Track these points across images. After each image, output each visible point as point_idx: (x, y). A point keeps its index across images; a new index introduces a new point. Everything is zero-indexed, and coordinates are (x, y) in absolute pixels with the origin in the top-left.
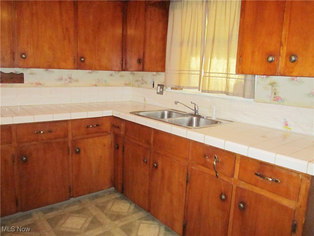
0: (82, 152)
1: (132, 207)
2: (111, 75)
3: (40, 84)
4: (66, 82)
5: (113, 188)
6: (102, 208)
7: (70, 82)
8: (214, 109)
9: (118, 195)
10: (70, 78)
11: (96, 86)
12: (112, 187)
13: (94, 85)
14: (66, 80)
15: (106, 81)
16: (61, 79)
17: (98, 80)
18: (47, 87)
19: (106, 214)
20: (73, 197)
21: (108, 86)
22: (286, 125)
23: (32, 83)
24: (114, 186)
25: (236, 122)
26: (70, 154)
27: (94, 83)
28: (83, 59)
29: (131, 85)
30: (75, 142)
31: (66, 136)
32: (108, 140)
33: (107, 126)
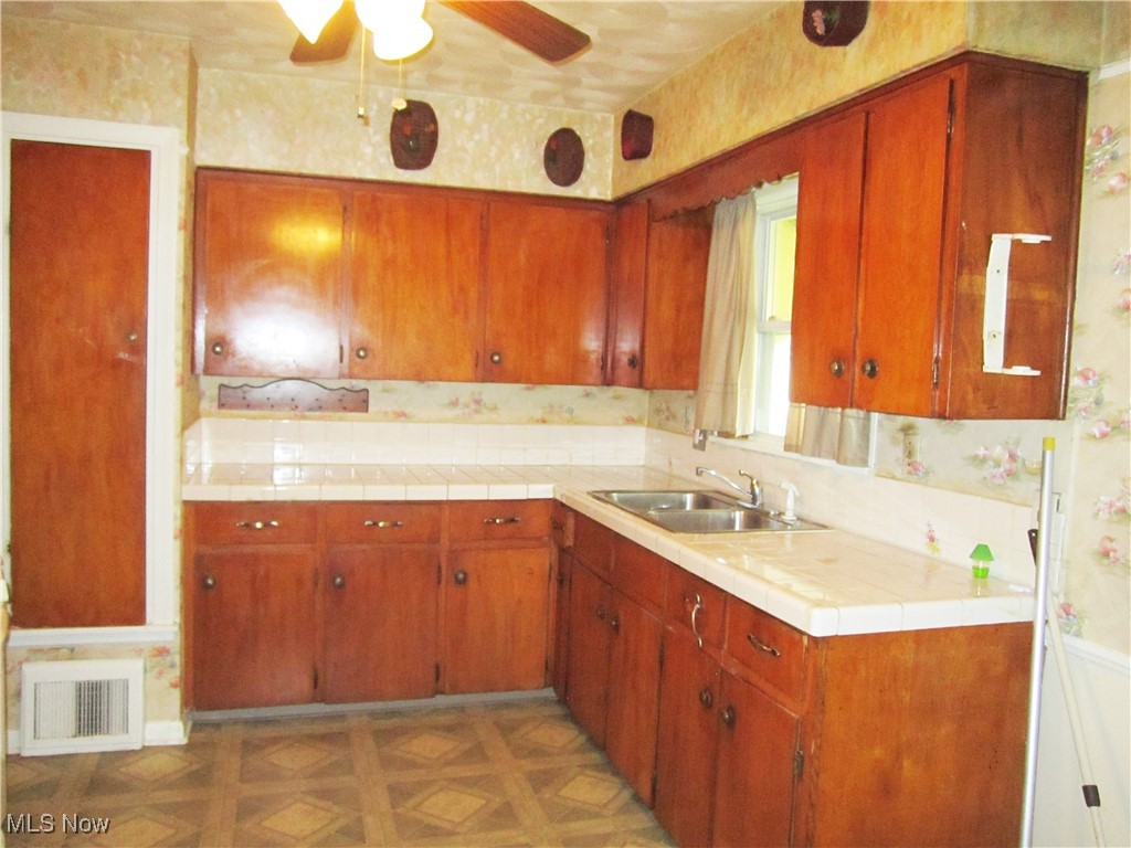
0: (472, 583)
1: (582, 739)
2: (587, 395)
3: (403, 414)
4: (466, 410)
5: (550, 693)
6: (506, 730)
7: (476, 411)
8: (791, 494)
9: (558, 710)
10: (478, 402)
11: (544, 421)
12: (549, 686)
13: (537, 421)
14: (468, 406)
15: (571, 411)
16: (454, 404)
17: (551, 406)
18: (420, 421)
19: (508, 744)
20: (442, 693)
21: (576, 423)
22: (932, 539)
23: (386, 413)
24: (555, 686)
25: (832, 528)
26: (443, 582)
27: (539, 414)
28: (496, 358)
29: (646, 422)
30: (454, 555)
31: (434, 539)
32: (541, 560)
33: (539, 524)
